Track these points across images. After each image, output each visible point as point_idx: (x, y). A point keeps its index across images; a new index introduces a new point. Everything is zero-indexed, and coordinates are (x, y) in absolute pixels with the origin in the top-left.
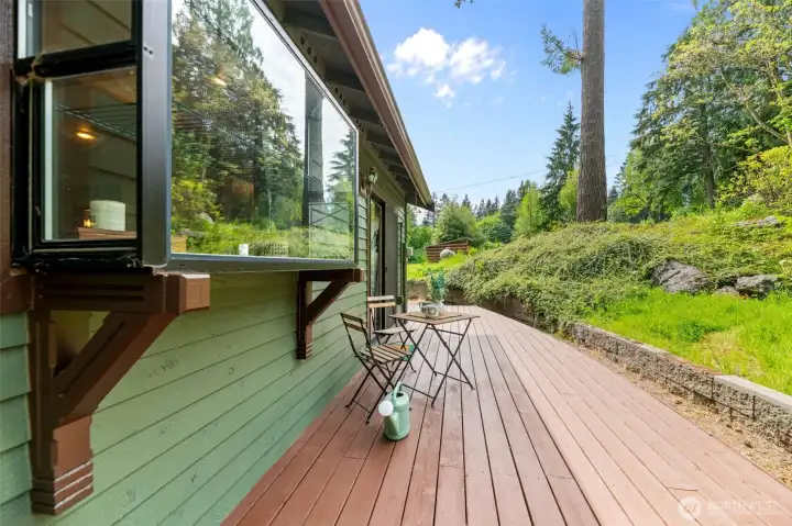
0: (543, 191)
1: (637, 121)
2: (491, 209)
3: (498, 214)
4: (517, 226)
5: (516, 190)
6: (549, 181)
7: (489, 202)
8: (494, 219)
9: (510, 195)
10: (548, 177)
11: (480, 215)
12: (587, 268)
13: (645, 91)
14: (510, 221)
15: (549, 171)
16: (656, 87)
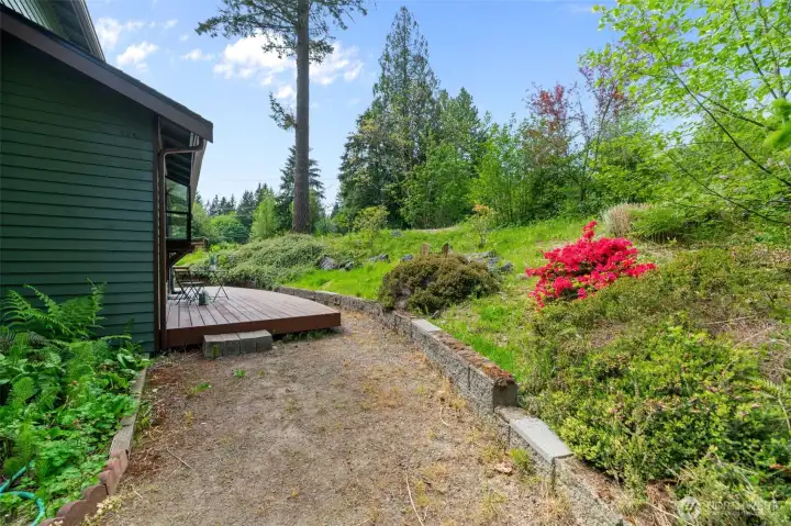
0: (277, 200)
1: (342, 161)
2: (226, 207)
3: (235, 214)
4: (253, 228)
5: (254, 193)
6: (283, 191)
7: (224, 199)
8: (230, 218)
9: (247, 196)
10: (282, 187)
11: (213, 213)
12: (292, 260)
13: (347, 141)
14: (247, 223)
15: (283, 182)
16: (352, 141)
